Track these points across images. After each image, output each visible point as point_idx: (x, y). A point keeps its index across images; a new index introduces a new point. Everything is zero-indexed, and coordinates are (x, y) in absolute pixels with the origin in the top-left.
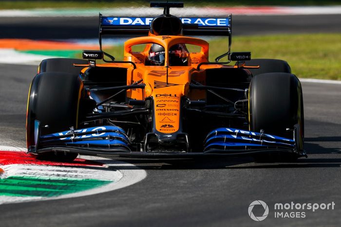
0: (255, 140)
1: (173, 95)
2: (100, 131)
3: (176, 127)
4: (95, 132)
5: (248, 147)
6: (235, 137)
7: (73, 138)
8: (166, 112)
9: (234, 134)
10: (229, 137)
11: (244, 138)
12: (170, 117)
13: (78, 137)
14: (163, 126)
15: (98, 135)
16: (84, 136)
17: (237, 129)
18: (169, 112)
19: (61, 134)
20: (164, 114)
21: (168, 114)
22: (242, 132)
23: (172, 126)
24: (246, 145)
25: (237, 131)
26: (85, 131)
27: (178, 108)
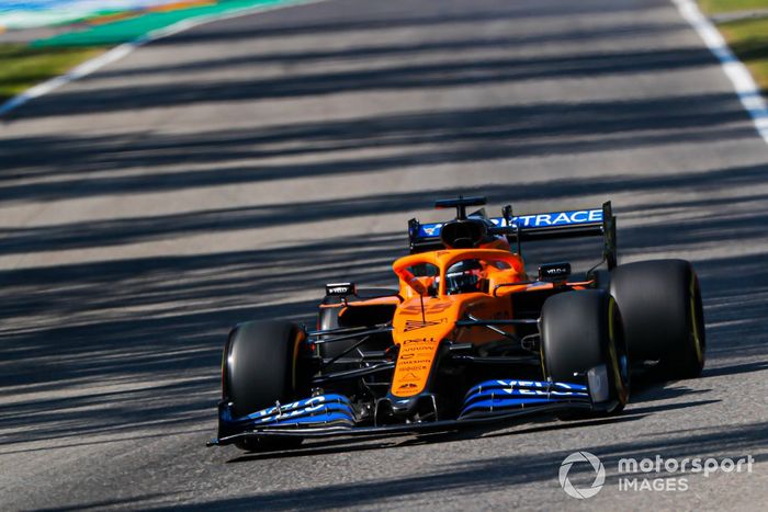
0: (539, 393)
1: (428, 339)
2: (316, 404)
3: (421, 386)
4: (309, 406)
5: (526, 405)
6: (509, 391)
7: (278, 417)
8: (411, 366)
9: (509, 387)
10: (498, 392)
11: (522, 392)
12: (415, 373)
13: (286, 415)
14: (403, 387)
15: (314, 409)
16: (295, 413)
17: (514, 379)
18: (416, 365)
19: (263, 413)
20: (408, 369)
21: (414, 369)
22: (522, 383)
23: (414, 386)
24: (522, 402)
25: (513, 383)
26: (296, 405)
27: (431, 358)
